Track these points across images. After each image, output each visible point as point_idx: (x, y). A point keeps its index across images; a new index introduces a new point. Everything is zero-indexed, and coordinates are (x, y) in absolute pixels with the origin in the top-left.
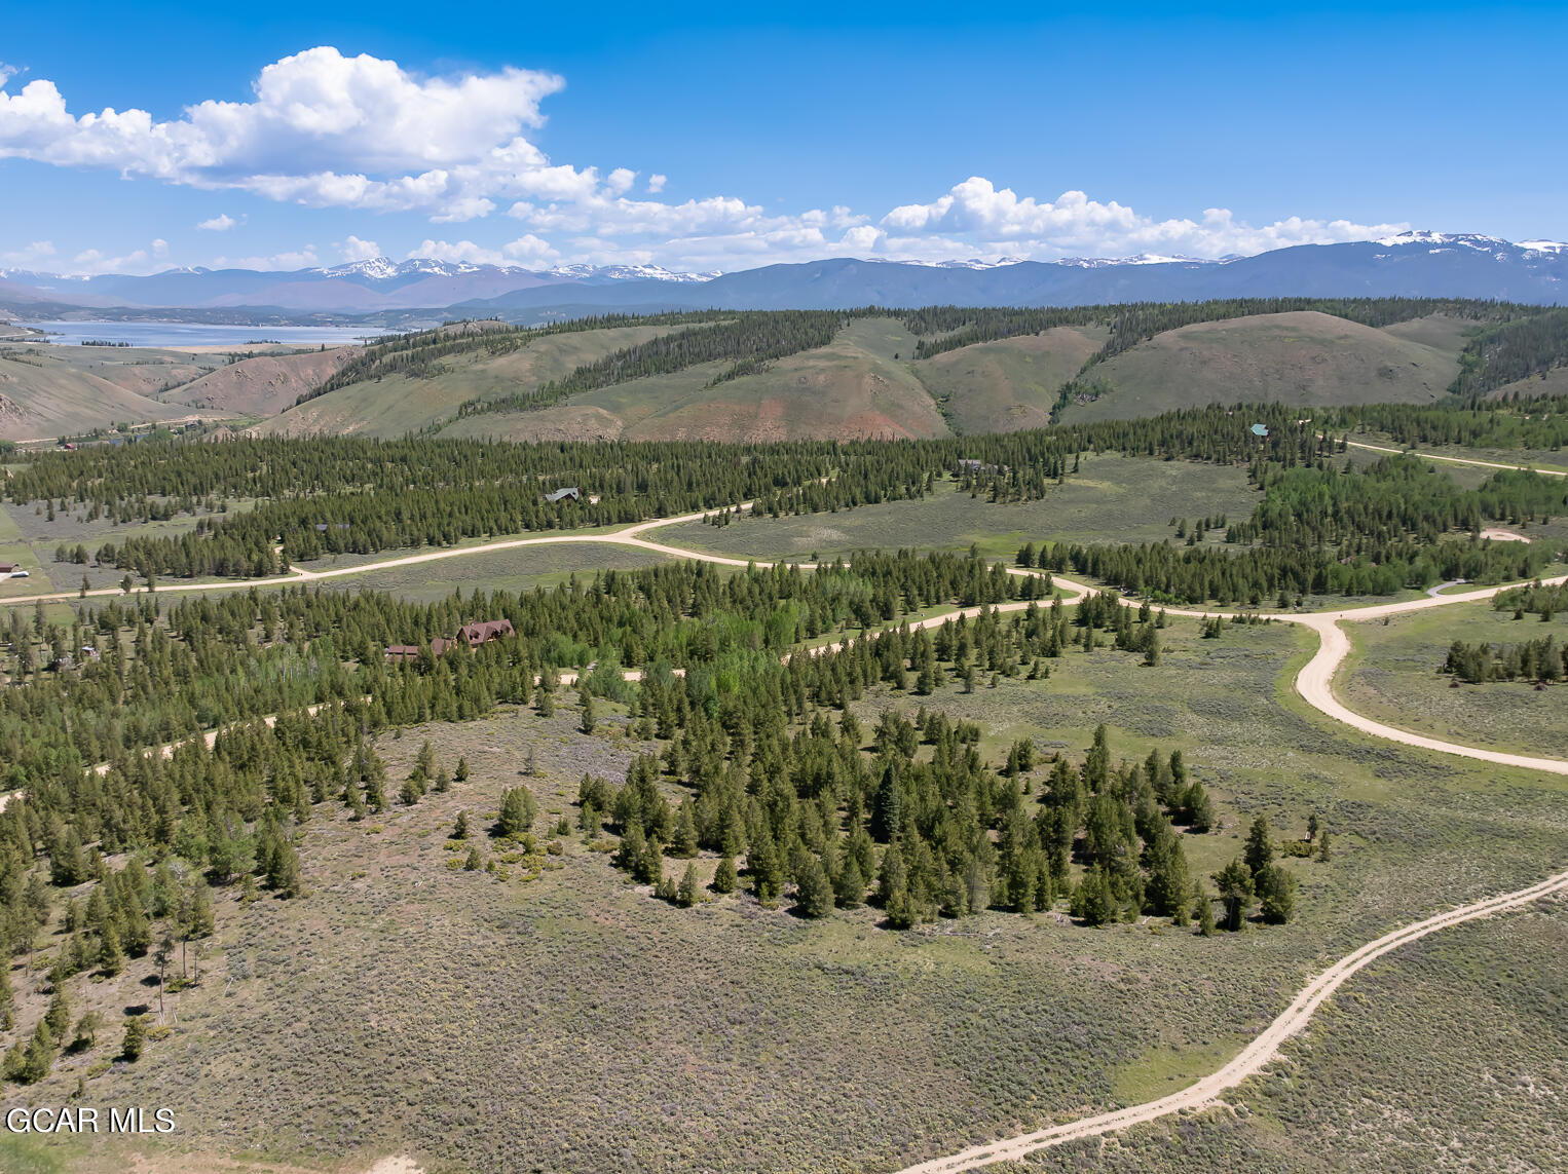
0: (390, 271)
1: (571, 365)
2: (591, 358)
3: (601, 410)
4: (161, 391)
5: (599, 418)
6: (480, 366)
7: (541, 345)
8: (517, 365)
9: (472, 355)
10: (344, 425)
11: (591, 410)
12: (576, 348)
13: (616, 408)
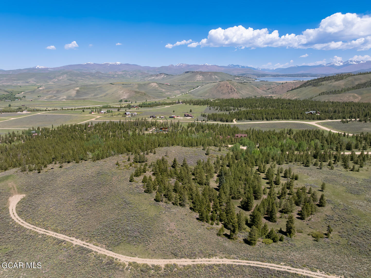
0: (341, 64)
1: (357, 83)
2: (363, 81)
3: (355, 95)
4: (267, 90)
5: (354, 97)
6: (331, 84)
7: (350, 78)
8: (341, 83)
9: (330, 81)
10: (294, 97)
11: (352, 94)
12: (360, 79)
13: (361, 94)
